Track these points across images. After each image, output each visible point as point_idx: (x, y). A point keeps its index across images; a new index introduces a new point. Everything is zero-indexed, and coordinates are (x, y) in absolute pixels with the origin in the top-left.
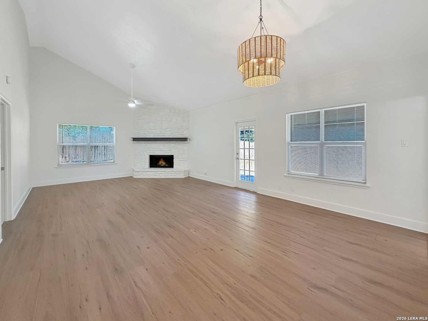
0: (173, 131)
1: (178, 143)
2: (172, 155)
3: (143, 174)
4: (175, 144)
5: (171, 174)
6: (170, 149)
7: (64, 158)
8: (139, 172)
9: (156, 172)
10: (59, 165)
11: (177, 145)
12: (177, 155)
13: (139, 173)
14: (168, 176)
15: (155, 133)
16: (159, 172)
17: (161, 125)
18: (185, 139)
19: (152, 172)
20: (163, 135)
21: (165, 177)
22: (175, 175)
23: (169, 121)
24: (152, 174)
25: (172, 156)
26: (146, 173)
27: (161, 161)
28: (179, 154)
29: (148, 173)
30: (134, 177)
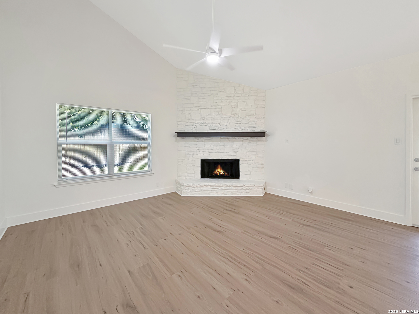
0: (240, 122)
1: (248, 141)
2: (238, 158)
3: (197, 190)
4: (243, 142)
5: (243, 191)
6: (235, 150)
7: (67, 162)
8: (191, 186)
9: (217, 188)
10: (60, 180)
11: (246, 144)
12: (246, 160)
13: (190, 188)
14: (238, 193)
15: (212, 125)
16: (223, 188)
17: (220, 113)
18: (261, 134)
19: (212, 187)
20: (223, 127)
21: (233, 194)
22: (248, 191)
23: (233, 107)
24: (212, 189)
25: (238, 161)
26: (201, 188)
27: (218, 169)
28: (248, 157)
29: (205, 188)
30: (182, 195)
